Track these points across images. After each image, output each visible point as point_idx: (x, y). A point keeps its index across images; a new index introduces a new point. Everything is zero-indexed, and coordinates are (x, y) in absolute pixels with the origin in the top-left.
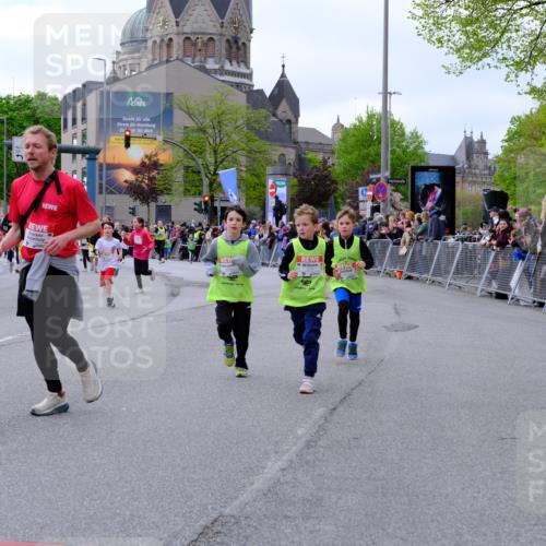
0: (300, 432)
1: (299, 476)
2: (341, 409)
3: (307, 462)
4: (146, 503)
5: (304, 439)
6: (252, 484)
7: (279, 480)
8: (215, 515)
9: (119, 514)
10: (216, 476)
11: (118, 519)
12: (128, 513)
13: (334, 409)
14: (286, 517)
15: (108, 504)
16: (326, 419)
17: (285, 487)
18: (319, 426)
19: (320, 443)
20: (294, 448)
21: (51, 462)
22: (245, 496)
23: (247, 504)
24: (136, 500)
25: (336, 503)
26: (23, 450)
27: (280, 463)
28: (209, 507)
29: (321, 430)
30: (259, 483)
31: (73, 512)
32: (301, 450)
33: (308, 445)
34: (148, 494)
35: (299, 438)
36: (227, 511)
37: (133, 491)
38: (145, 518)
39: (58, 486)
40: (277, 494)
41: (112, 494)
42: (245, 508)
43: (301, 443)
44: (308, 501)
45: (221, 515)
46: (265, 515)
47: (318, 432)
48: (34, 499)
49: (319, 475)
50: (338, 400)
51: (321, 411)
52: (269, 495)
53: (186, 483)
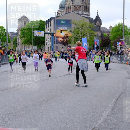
0: (110, 106)
1: (111, 117)
2: (119, 100)
3: (113, 114)
4: (76, 124)
5: (111, 108)
6: (101, 119)
7: (107, 118)
8: (93, 127)
9: (71, 126)
10: (92, 117)
11: (71, 128)
12: (73, 126)
13: (117, 100)
14: (110, 128)
15: (68, 124)
16: (115, 102)
17: (109, 120)
18: (114, 104)
19: (115, 109)
20: (109, 110)
21: (53, 112)
22: (100, 123)
23: (100, 125)
24: (74, 123)
25: (122, 125)
26: (46, 109)
27: (106, 114)
28: (91, 125)
29: (115, 105)
30: (102, 119)
31: (60, 126)
32: (111, 111)
33: (112, 109)
34: (77, 121)
35: (110, 107)
36: (96, 126)
37: (73, 120)
38: (77, 128)
39: (55, 119)
40: (107, 122)
41: (68, 121)
42: (100, 126)
43: (111, 109)
44: (115, 124)
45: (95, 127)
46: (105, 128)
47: (114, 106)
48: (51, 122)
49: (116, 117)
50: (118, 97)
51: (114, 100)
52: (105, 122)
53: (85, 119)
